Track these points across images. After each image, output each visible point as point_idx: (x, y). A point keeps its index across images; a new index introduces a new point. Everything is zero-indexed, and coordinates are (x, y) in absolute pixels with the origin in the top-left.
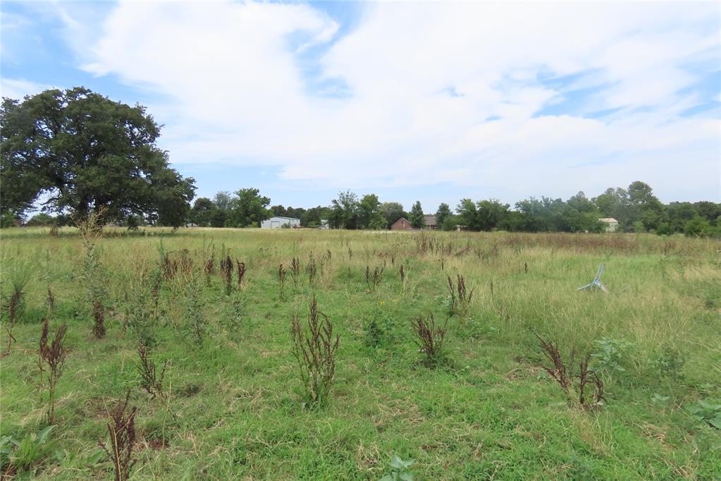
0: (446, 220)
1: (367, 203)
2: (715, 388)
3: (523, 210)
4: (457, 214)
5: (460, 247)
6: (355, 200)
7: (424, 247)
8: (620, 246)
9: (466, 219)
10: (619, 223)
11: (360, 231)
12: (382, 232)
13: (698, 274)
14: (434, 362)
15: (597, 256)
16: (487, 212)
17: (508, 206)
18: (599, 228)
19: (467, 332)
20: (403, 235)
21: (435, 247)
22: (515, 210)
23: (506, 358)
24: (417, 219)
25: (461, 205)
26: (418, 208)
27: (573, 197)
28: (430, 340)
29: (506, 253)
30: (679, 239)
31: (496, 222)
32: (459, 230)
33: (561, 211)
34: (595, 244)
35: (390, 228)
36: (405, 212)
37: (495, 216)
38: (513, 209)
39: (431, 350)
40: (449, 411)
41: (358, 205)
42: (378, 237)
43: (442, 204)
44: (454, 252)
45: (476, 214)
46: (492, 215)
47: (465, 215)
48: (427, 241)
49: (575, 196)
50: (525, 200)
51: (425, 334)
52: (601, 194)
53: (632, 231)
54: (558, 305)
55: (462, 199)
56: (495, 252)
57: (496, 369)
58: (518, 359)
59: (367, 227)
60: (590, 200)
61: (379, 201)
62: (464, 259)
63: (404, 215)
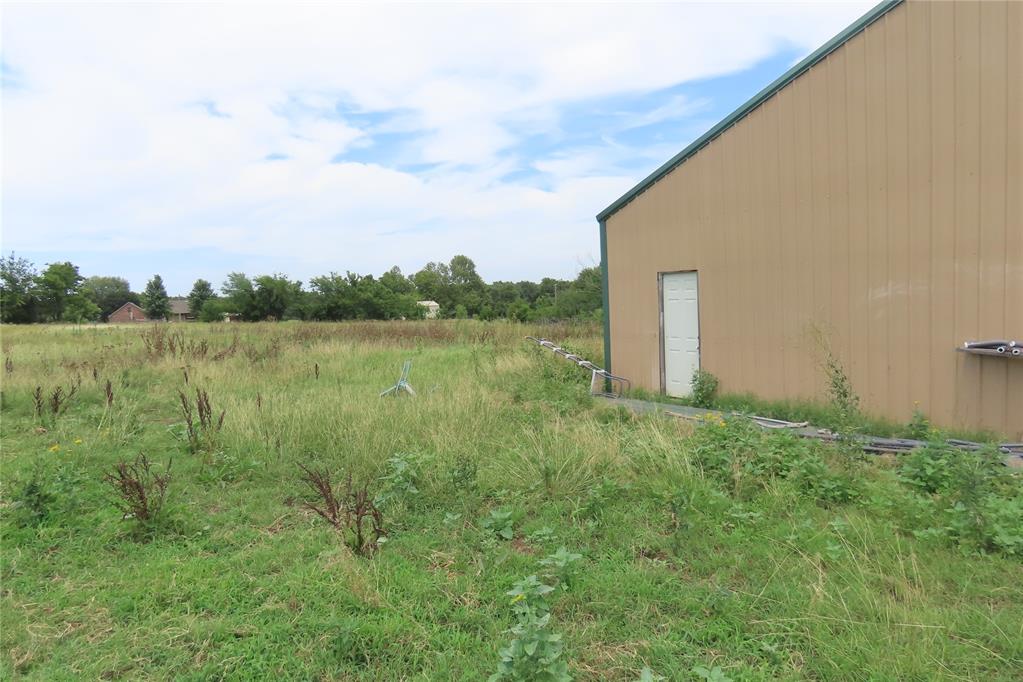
0: (206, 304)
1: (57, 277)
2: (509, 493)
3: (322, 290)
4: (224, 296)
5: (223, 345)
6: (30, 271)
7: (160, 347)
8: (438, 336)
9: (238, 304)
10: (441, 307)
11: (42, 326)
12: (86, 327)
13: (510, 364)
14: (149, 530)
15: (409, 349)
16: (270, 292)
17: (300, 284)
18: (418, 314)
19: (214, 474)
20: (128, 331)
21: (178, 349)
22: (310, 290)
23: (271, 502)
24: (156, 304)
25: (229, 282)
26: (156, 286)
27: (387, 273)
28: (142, 498)
29: (291, 352)
30: (500, 325)
31: (285, 307)
32: (228, 320)
33: (371, 292)
34: (408, 334)
35: (105, 319)
36: (133, 294)
37: (282, 300)
38: (307, 288)
39: (143, 514)
40: (163, 603)
41: (37, 280)
42: (77, 335)
43: (200, 281)
44: (211, 353)
45: (253, 296)
46: (277, 297)
47: (237, 298)
48: (166, 339)
49: (389, 271)
50: (324, 277)
51: (132, 488)
52: (420, 270)
53: (454, 316)
54: (349, 418)
55: (230, 273)
56: (273, 351)
57: (254, 522)
58: (289, 502)
59: (58, 319)
60: (406, 277)
61: (81, 273)
62: (225, 364)
63: (134, 299)
